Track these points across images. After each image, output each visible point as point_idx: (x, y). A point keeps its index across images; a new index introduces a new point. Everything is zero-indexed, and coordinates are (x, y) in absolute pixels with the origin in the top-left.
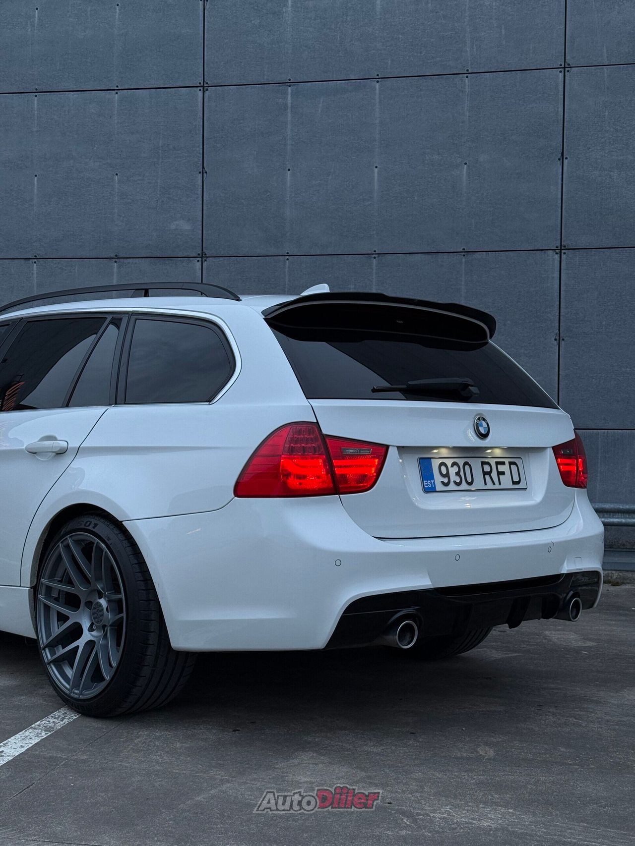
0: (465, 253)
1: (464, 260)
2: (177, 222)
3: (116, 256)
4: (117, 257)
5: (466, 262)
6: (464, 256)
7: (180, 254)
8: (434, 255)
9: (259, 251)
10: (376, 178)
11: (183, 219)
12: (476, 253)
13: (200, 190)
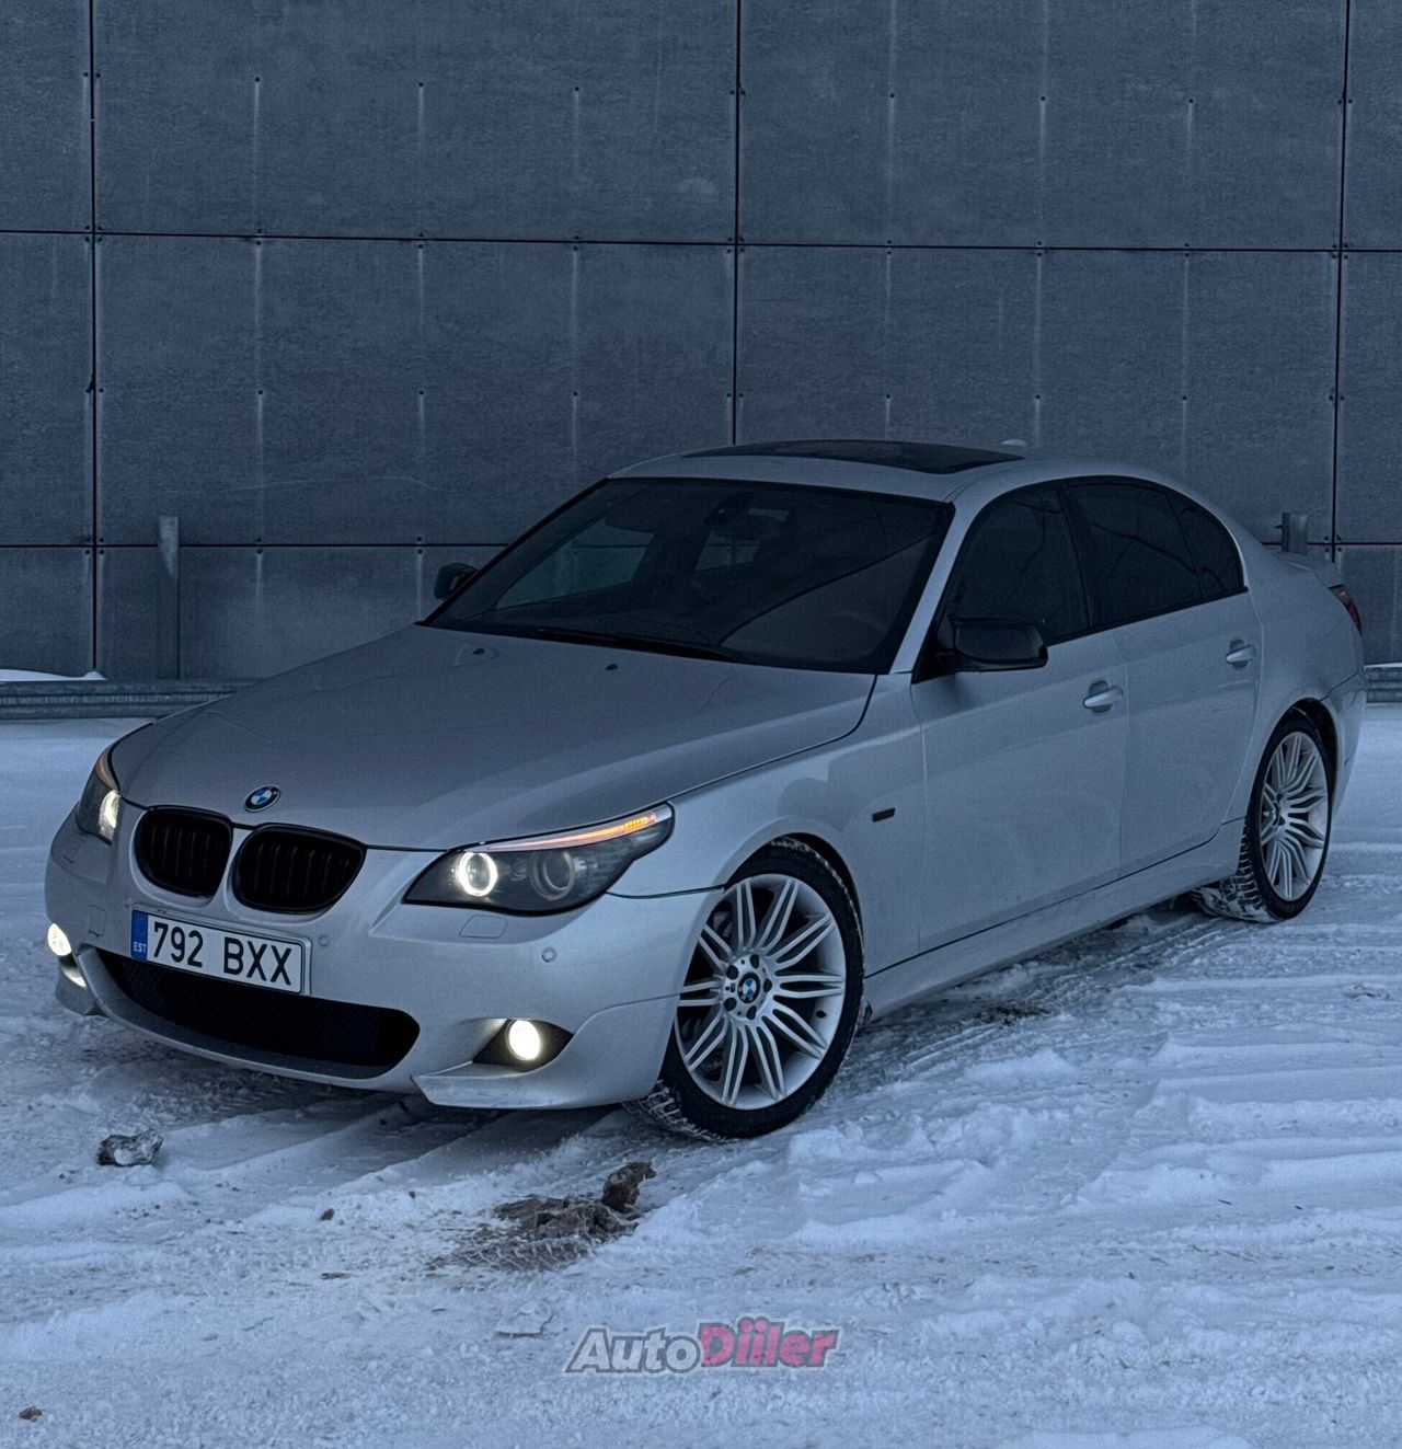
0: (1189, 252)
1: (1187, 264)
2: (691, 181)
3: (577, 238)
4: (579, 241)
5: (1191, 267)
6: (1187, 255)
7: (696, 239)
8: (1139, 254)
9: (837, 237)
10: (1043, 119)
11: (702, 176)
12: (1207, 253)
13: (733, 124)
